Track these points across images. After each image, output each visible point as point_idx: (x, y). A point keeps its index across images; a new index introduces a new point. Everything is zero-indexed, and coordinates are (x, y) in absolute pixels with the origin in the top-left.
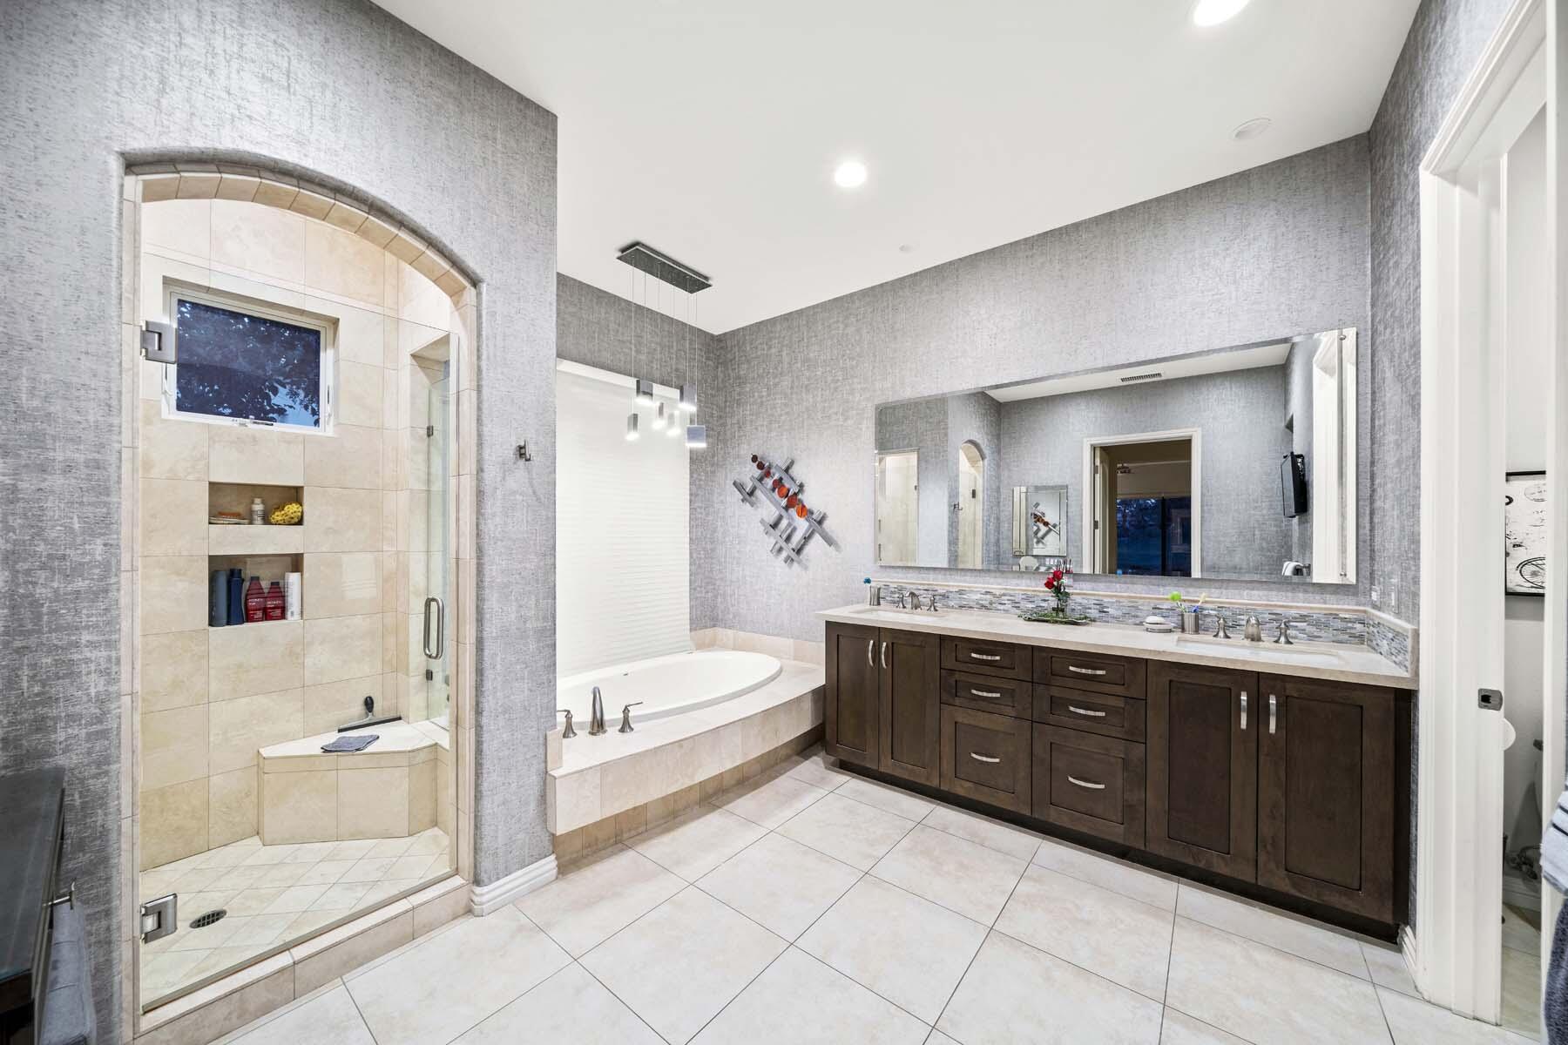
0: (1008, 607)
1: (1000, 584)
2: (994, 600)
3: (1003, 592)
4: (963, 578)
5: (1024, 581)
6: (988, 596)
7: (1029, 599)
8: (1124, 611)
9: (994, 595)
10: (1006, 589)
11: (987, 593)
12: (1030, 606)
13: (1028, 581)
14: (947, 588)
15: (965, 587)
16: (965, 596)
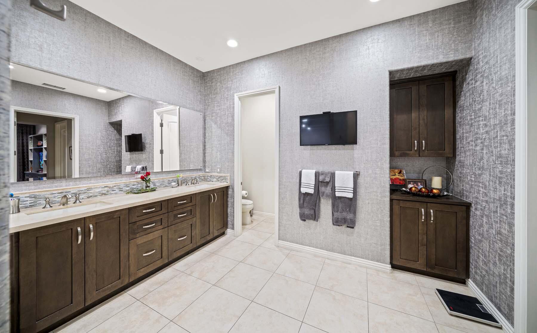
0: (117, 191)
1: (112, 182)
2: (109, 190)
3: (114, 185)
4: (89, 182)
5: (124, 178)
6: (106, 189)
7: (127, 186)
8: (161, 183)
9: (110, 187)
10: (116, 183)
11: (105, 187)
12: (128, 188)
13: (126, 178)
14: (78, 189)
15: (91, 186)
16: (91, 191)
